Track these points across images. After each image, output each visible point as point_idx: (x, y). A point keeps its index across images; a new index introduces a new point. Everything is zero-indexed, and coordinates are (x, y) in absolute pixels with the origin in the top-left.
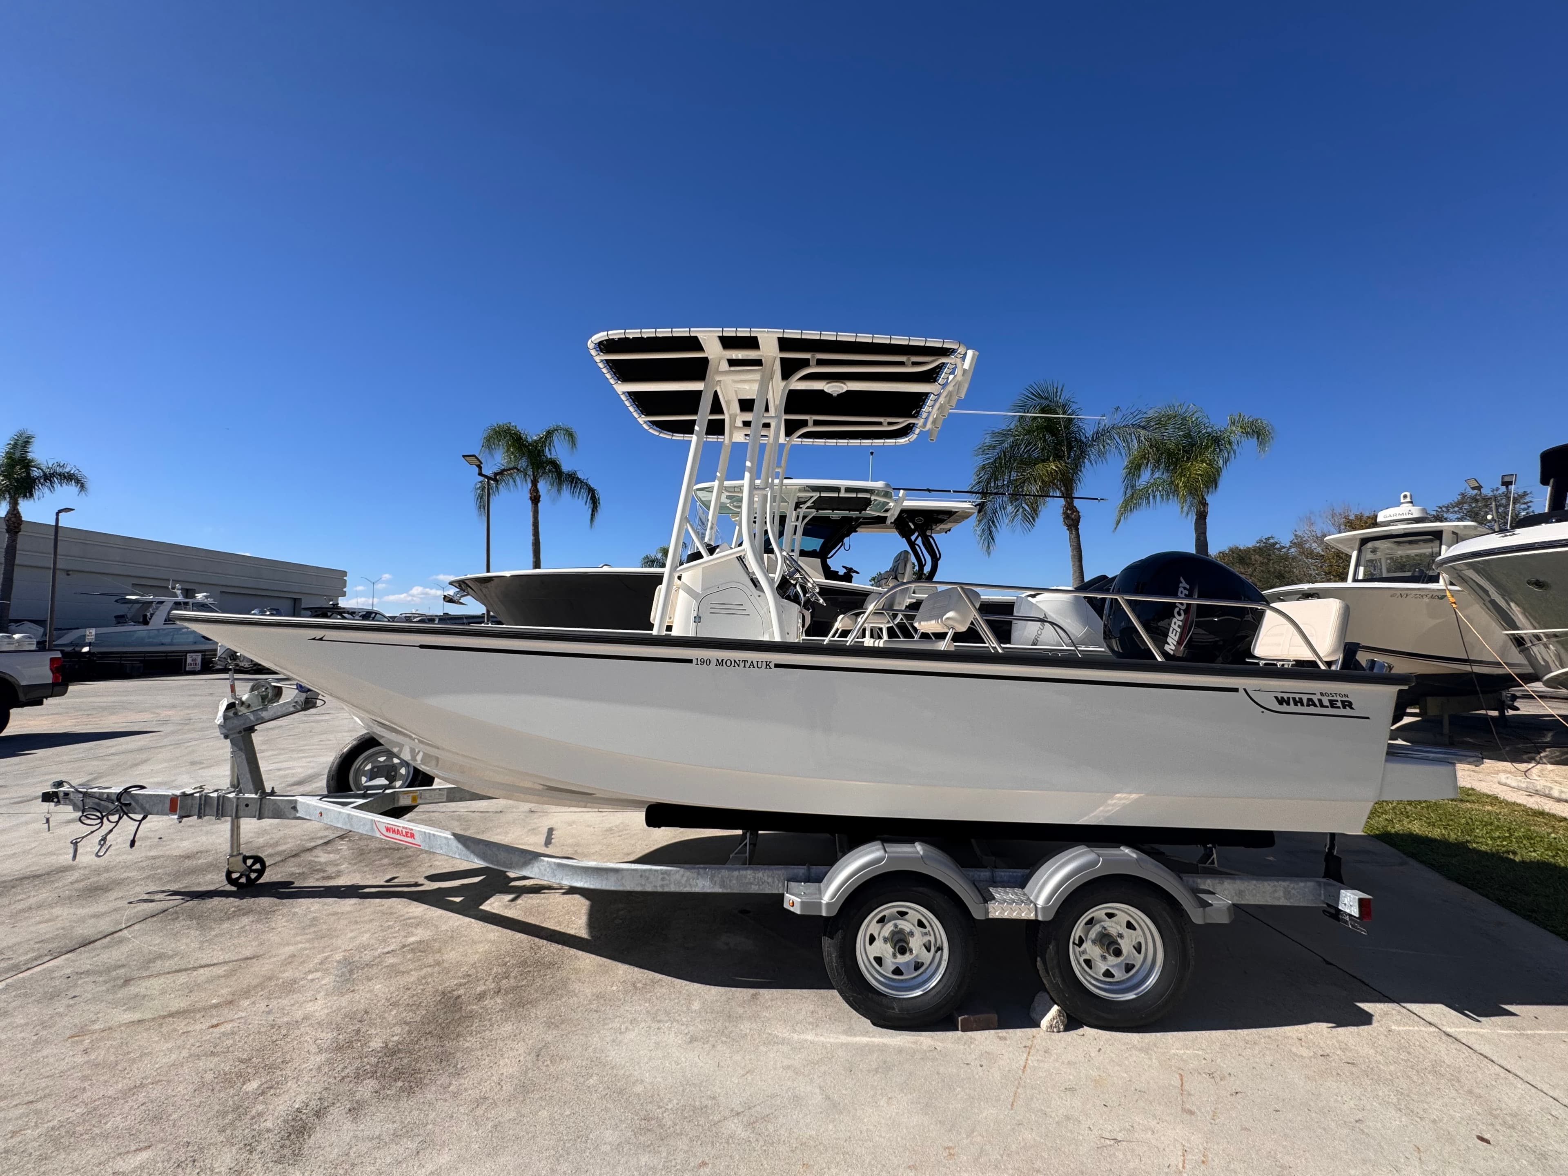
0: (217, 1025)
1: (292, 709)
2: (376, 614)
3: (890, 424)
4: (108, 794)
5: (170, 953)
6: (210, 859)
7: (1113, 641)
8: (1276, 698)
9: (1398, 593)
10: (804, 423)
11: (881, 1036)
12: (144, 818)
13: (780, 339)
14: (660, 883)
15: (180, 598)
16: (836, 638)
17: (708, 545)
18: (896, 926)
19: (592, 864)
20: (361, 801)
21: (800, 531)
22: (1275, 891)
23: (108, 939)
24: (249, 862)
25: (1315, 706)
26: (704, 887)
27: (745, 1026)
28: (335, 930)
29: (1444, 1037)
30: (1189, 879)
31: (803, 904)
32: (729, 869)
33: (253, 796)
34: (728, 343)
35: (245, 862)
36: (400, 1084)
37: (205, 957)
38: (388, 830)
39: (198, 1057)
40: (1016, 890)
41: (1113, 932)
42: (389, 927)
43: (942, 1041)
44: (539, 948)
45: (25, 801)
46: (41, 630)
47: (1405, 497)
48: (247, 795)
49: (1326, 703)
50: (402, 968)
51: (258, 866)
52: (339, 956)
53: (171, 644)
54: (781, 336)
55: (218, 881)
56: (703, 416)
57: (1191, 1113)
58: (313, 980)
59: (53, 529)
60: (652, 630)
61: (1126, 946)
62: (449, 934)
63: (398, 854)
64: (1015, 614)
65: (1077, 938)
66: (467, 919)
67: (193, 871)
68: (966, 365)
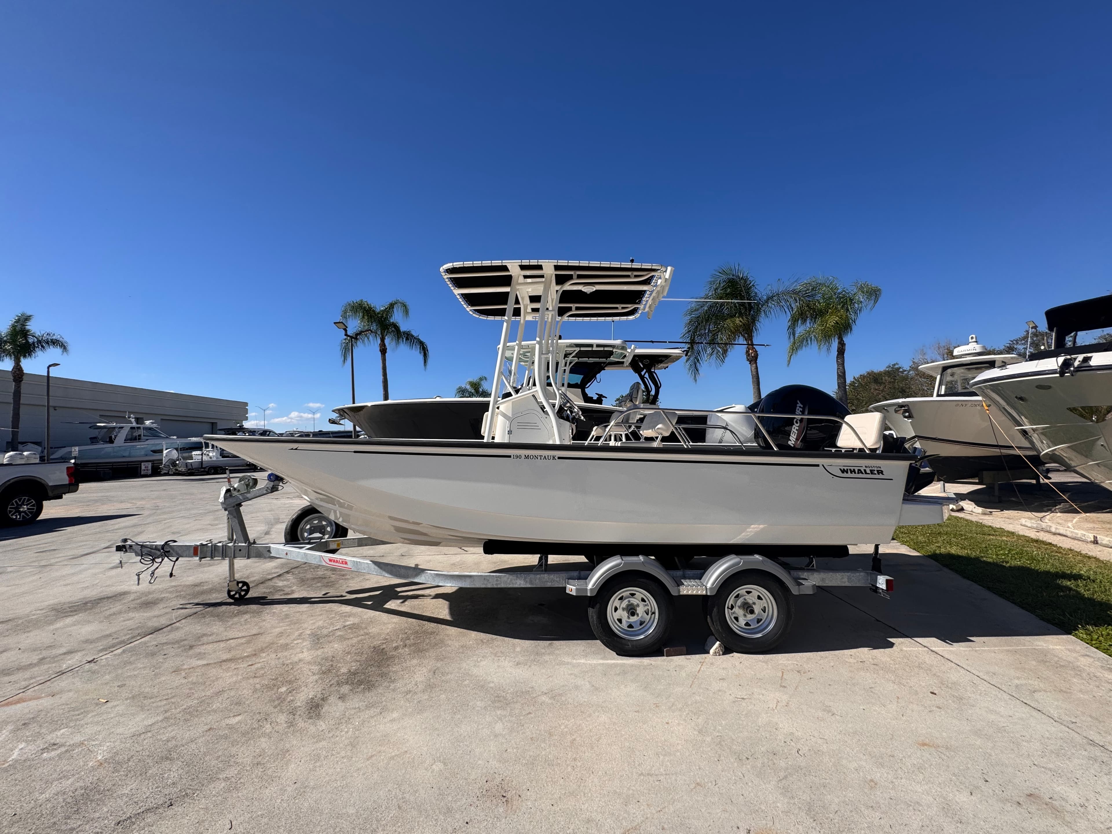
0: (252, 665)
1: (265, 492)
2: (270, 432)
3: (623, 308)
4: (156, 546)
5: (209, 633)
6: (210, 586)
7: (760, 439)
8: (840, 469)
9: (960, 403)
10: (570, 309)
11: (622, 660)
12: (177, 560)
13: (555, 266)
14: (495, 583)
15: (134, 425)
16: (592, 442)
17: (514, 388)
18: (629, 601)
19: (457, 573)
20: (309, 546)
21: (568, 371)
22: (842, 578)
23: (169, 628)
24: (240, 585)
25: (862, 473)
26: (520, 585)
27: (547, 658)
28: (301, 620)
29: (930, 652)
30: (795, 573)
31: (577, 590)
32: (534, 574)
33: (244, 544)
34: (523, 267)
35: (238, 585)
36: (362, 686)
37: (231, 634)
38: (330, 560)
39: (248, 678)
40: (696, 580)
41: (751, 602)
42: (333, 618)
43: (655, 661)
44: (424, 625)
45: (75, 558)
46: (40, 449)
47: (972, 338)
48: (240, 544)
49: (868, 471)
50: (346, 637)
51: (245, 588)
52: (308, 632)
53: (129, 457)
54: (556, 264)
55: (223, 597)
56: (510, 307)
57: (785, 687)
58: (297, 644)
59: (46, 378)
60: (483, 439)
61: (757, 609)
62: (369, 620)
63: (326, 581)
64: (708, 423)
65: (730, 605)
66: (378, 613)
67: (203, 593)
68: (667, 276)
